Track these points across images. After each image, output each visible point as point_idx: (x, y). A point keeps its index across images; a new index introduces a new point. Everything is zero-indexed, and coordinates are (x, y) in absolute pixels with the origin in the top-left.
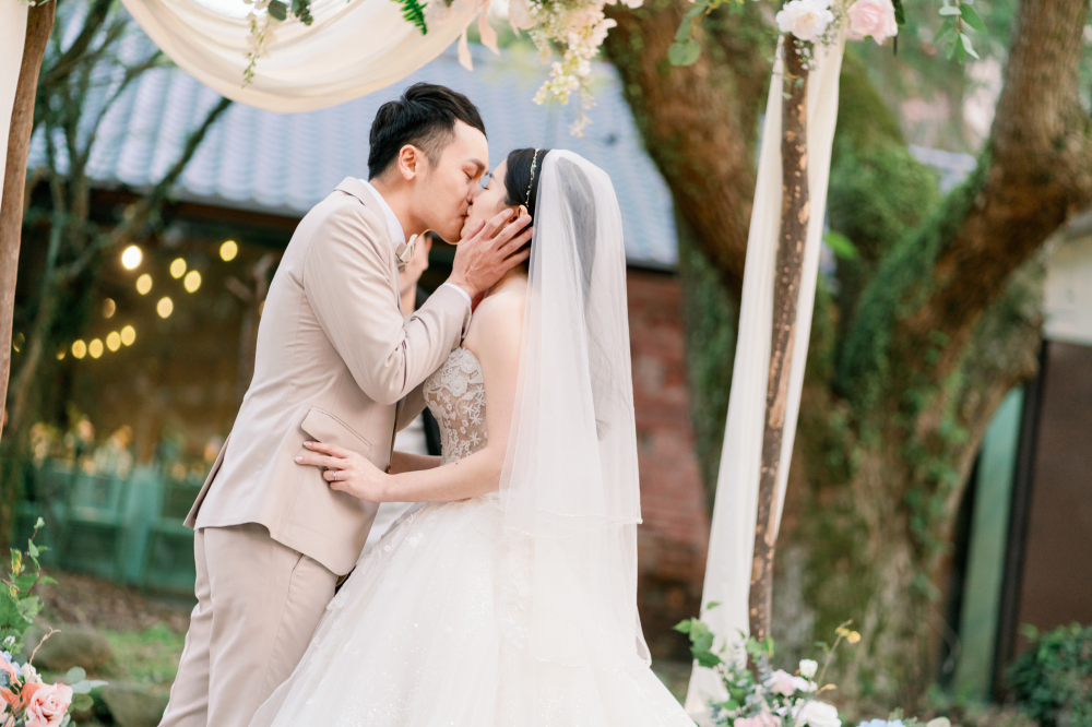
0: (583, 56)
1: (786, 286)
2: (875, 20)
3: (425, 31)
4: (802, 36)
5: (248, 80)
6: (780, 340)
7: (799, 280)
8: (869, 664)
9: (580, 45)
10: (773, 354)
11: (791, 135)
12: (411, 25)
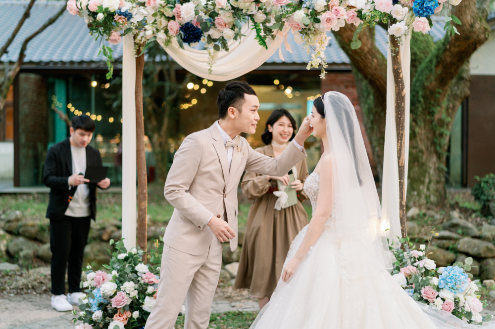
0: (321, 50)
1: (400, 118)
2: (422, 26)
3: (267, 48)
4: (397, 35)
5: (210, 73)
6: (400, 137)
7: (404, 115)
8: (428, 193)
9: (320, 47)
10: (398, 142)
11: (396, 67)
12: (262, 46)
